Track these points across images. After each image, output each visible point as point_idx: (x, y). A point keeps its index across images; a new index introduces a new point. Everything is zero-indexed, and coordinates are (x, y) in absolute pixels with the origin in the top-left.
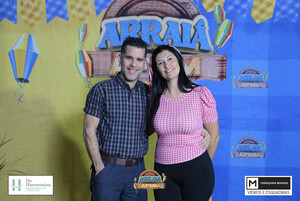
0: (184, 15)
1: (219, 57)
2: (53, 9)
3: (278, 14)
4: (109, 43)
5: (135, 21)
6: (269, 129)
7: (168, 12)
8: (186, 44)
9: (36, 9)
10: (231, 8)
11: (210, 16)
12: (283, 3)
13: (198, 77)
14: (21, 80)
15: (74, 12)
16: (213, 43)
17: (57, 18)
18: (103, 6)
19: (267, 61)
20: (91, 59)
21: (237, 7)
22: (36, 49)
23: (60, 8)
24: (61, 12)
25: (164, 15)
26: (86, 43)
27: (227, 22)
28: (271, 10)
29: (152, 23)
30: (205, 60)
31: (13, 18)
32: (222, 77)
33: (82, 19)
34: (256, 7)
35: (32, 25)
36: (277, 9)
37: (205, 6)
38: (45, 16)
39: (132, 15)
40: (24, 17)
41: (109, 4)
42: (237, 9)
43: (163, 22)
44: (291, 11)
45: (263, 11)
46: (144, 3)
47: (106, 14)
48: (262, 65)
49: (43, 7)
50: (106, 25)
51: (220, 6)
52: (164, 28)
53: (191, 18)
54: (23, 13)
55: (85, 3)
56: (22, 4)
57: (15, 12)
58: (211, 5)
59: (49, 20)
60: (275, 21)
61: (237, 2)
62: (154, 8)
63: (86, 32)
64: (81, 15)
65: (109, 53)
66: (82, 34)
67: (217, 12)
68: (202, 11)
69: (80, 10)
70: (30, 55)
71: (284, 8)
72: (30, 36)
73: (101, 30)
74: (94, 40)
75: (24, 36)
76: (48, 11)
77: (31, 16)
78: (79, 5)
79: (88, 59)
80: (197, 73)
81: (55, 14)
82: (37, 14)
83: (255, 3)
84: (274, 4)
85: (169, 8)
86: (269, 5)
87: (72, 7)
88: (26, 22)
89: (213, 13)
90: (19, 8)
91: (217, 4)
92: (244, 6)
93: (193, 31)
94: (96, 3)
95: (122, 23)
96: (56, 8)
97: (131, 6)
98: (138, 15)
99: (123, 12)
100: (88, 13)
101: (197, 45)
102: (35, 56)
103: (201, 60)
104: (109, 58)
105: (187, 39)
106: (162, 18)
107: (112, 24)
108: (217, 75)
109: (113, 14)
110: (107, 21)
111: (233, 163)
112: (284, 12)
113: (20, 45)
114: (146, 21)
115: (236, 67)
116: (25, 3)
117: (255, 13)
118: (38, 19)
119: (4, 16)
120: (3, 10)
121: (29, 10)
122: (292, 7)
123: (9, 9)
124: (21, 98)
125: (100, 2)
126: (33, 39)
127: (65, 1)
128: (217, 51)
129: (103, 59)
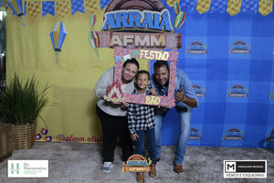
0: (155, 9)
1: (177, 35)
2: (76, 7)
3: (213, 8)
4: (109, 26)
5: (125, 13)
6: (207, 79)
7: (145, 7)
8: (157, 27)
9: (65, 7)
10: (184, 4)
11: (171, 9)
12: (216, 2)
13: (164, 47)
14: (57, 50)
15: (88, 8)
16: (173, 26)
17: (78, 12)
18: (105, 4)
19: (206, 37)
20: (98, 36)
21: (188, 4)
22: (65, 31)
23: (80, 6)
24: (80, 9)
25: (142, 9)
27: (181, 13)
28: (208, 6)
31: (52, 13)
32: (179, 47)
33: (92, 12)
34: (199, 4)
35: (63, 16)
36: (212, 5)
37: (168, 3)
38: (71, 11)
39: (123, 9)
40: (59, 12)
41: (109, 3)
43: (142, 13)
44: (220, 7)
45: (203, 6)
47: (107, 9)
48: (204, 40)
49: (70, 6)
50: (107, 15)
51: (177, 3)
52: (143, 17)
53: (160, 11)
54: (58, 9)
55: (95, 3)
56: (57, 4)
57: (53, 9)
58: (172, 3)
59: (73, 13)
60: (211, 12)
63: (95, 20)
64: (92, 10)
65: (109, 32)
66: (92, 21)
67: (175, 7)
68: (166, 6)
69: (92, 7)
70: (62, 35)
71: (216, 4)
72: (61, 24)
73: (104, 18)
74: (100, 25)
75: (58, 23)
76: (72, 8)
77: (62, 11)
78: (91, 4)
79: (96, 37)
80: (163, 44)
81: (77, 10)
82: (66, 10)
83: (199, 1)
84: (210, 2)
85: (146, 5)
86: (207, 2)
87: (87, 5)
88: (59, 14)
89: (173, 7)
90: (56, 6)
91: (175, 2)
92: (192, 3)
93: (160, 18)
94: (101, 2)
95: (117, 14)
96: (77, 6)
97: (123, 4)
98: (127, 9)
99: (118, 7)
100: (96, 8)
101: (163, 27)
102: (65, 35)
103: (166, 37)
104: (109, 35)
105: (157, 23)
107: (111, 15)
108: (175, 45)
109: (111, 9)
110: (108, 13)
112: (216, 7)
113: (57, 29)
114: (132, 13)
115: (188, 41)
116: (59, 3)
117: (199, 7)
118: (67, 13)
119: (47, 11)
120: (46, 8)
121: (61, 8)
122: (221, 3)
123: (50, 7)
124: (57, 61)
125: (104, 1)
126: (63, 25)
127: (82, 2)
128: (176, 31)
129: (105, 36)
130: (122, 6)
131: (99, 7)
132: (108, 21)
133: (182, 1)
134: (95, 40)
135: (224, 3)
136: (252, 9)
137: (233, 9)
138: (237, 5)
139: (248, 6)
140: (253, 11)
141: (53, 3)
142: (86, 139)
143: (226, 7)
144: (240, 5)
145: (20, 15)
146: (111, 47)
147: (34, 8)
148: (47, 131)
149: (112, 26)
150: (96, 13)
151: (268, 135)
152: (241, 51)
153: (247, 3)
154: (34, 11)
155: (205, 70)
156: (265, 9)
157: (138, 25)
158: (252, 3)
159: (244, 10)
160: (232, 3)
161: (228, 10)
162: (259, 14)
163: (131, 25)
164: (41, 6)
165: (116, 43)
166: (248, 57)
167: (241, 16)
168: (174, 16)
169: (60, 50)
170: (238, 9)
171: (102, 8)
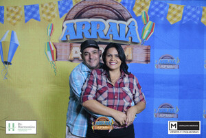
0: (121, 18)
1: (145, 47)
2: (30, 14)
3: (185, 18)
4: (68, 37)
5: (87, 22)
6: (180, 98)
7: (110, 16)
8: (122, 38)
9: (17, 13)
10: (153, 13)
11: (139, 19)
12: (189, 10)
13: (130, 61)
14: (6, 63)
15: (44, 15)
16: (141, 38)
17: (32, 19)
18: (64, 12)
19: (178, 50)
20: (56, 48)
21: (157, 13)
22: (17, 41)
23: (34, 13)
24: (35, 16)
25: (106, 18)
27: (150, 23)
28: (180, 15)
29: (98, 23)
30: (135, 49)
31: (1, 20)
32: (147, 61)
33: (49, 21)
34: (170, 13)
35: (14, 24)
36: (184, 15)
37: (135, 12)
38: (24, 18)
39: (84, 18)
40: (9, 19)
41: (68, 10)
42: (156, 15)
43: (107, 23)
44: (194, 16)
45: (175, 16)
46: (93, 10)
47: (66, 17)
48: (176, 53)
49: (23, 12)
50: (67, 25)
51: (145, 12)
53: (126, 20)
54: (8, 16)
55: (52, 10)
56: (7, 10)
57: (3, 15)
58: (140, 12)
59: (26, 21)
60: (184, 22)
61: (157, 10)
62: (100, 13)
63: (52, 29)
64: (49, 17)
65: (68, 44)
66: (49, 31)
67: (143, 16)
68: (133, 16)
69: (49, 14)
70: (13, 46)
71: (189, 14)
72: (13, 33)
73: (63, 28)
74: (58, 35)
75: (9, 32)
76: (26, 15)
77: (14, 18)
78: (48, 11)
79: (53, 48)
80: (130, 58)
81: (31, 17)
82: (18, 17)
83: (170, 10)
84: (182, 11)
85: (110, 13)
86: (179, 12)
87: (43, 12)
88: (10, 22)
89: (140, 17)
90: (5, 12)
91: (143, 11)
92: (162, 12)
93: (127, 29)
94: (60, 9)
95: (78, 23)
96: (32, 13)
97: (84, 12)
98: (89, 18)
99: (78, 16)
100: (54, 16)
101: (130, 39)
102: (16, 46)
103: (133, 49)
105: (122, 34)
106: (106, 20)
107: (71, 24)
108: (144, 60)
109: (71, 17)
110: (67, 22)
111: (155, 122)
112: (189, 17)
113: (7, 38)
114: (94, 22)
115: (157, 54)
116: (10, 9)
117: (169, 17)
118: (19, 20)
121: (13, 15)
122: (194, 13)
124: (6, 75)
125: (63, 8)
126: (15, 33)
127: (38, 8)
128: (143, 43)
129: (64, 48)
130: (84, 14)
131: (56, 13)
132: (67, 31)
133: (150, 10)
134: (52, 52)
135: (198, 12)
141: (2, 8)
143: (200, 16)
146: (71, 61)
149: (72, 36)
150: (53, 21)
155: (177, 87)
157: (102, 36)
161: (203, 20)
163: (94, 36)
165: (76, 56)
168: (142, 27)
169: (10, 63)
171: (61, 16)
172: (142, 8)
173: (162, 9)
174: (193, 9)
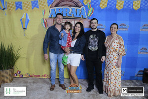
0: (77, 6)
1: (89, 20)
2: (34, 5)
3: (108, 6)
4: (52, 16)
5: (61, 8)
7: (72, 5)
8: (78, 16)
9: (28, 5)
10: (93, 4)
11: (86, 6)
12: (110, 2)
14: (24, 28)
15: (41, 5)
18: (50, 4)
19: (105, 22)
20: (47, 21)
21: (95, 3)
22: (29, 18)
23: (36, 4)
25: (70, 6)
26: (45, 16)
27: (92, 8)
28: (106, 4)
31: (21, 8)
32: (90, 27)
33: (43, 8)
35: (27, 10)
36: (108, 4)
37: (84, 3)
38: (31, 7)
39: (60, 6)
40: (25, 8)
41: (52, 3)
42: (95, 4)
43: (70, 8)
44: (113, 5)
45: (103, 5)
46: (64, 2)
49: (31, 4)
50: (51, 10)
51: (89, 3)
52: (71, 10)
53: (80, 7)
54: (24, 6)
55: (44, 3)
57: (22, 6)
58: (86, 3)
59: (32, 9)
61: (95, 2)
63: (45, 12)
64: (43, 6)
65: (52, 19)
66: (43, 13)
67: (88, 5)
68: (83, 5)
69: (43, 5)
70: (27, 20)
71: (110, 4)
74: (47, 15)
75: (25, 14)
76: (32, 5)
77: (27, 7)
78: (42, 3)
81: (35, 6)
82: (29, 7)
83: (101, 2)
86: (106, 3)
87: (40, 4)
90: (23, 5)
92: (97, 3)
93: (80, 11)
94: (48, 2)
95: (57, 9)
98: (62, 6)
99: (57, 5)
100: (45, 6)
101: (82, 16)
102: (29, 20)
103: (83, 21)
104: (52, 21)
105: (78, 14)
108: (88, 26)
109: (54, 6)
112: (110, 5)
113: (24, 17)
116: (25, 3)
117: (101, 5)
119: (18, 7)
120: (18, 6)
121: (26, 6)
122: (113, 3)
123: (20, 5)
124: (25, 35)
125: (50, 2)
126: (28, 15)
127: (37, 2)
128: (88, 18)
130: (60, 4)
131: (46, 4)
132: (52, 13)
133: (92, 2)
134: (45, 23)
135: (115, 3)
136: (129, 6)
137: (119, 6)
138: (121, 4)
139: (127, 5)
140: (130, 8)
141: (21, 3)
142: (41, 76)
143: (116, 5)
144: (123, 4)
145: (3, 9)
147: (11, 6)
148: (20, 72)
150: (45, 8)
151: (136, 73)
152: (123, 29)
153: (127, 3)
154: (11, 7)
156: (136, 6)
157: (68, 15)
158: (129, 3)
159: (125, 7)
160: (119, 3)
161: (117, 7)
162: (133, 9)
164: (15, 4)
166: (127, 32)
167: (123, 10)
168: (87, 10)
169: (26, 29)
170: (122, 6)
171: (49, 6)
172: (88, 1)
173: (97, 1)
174: (112, 2)
